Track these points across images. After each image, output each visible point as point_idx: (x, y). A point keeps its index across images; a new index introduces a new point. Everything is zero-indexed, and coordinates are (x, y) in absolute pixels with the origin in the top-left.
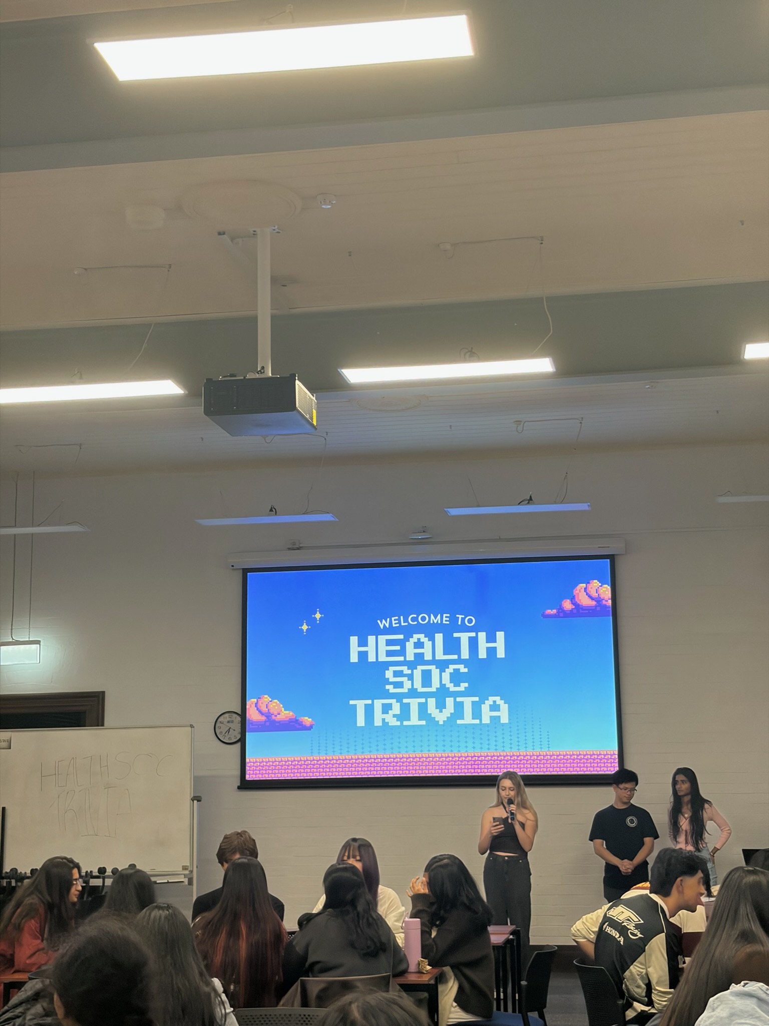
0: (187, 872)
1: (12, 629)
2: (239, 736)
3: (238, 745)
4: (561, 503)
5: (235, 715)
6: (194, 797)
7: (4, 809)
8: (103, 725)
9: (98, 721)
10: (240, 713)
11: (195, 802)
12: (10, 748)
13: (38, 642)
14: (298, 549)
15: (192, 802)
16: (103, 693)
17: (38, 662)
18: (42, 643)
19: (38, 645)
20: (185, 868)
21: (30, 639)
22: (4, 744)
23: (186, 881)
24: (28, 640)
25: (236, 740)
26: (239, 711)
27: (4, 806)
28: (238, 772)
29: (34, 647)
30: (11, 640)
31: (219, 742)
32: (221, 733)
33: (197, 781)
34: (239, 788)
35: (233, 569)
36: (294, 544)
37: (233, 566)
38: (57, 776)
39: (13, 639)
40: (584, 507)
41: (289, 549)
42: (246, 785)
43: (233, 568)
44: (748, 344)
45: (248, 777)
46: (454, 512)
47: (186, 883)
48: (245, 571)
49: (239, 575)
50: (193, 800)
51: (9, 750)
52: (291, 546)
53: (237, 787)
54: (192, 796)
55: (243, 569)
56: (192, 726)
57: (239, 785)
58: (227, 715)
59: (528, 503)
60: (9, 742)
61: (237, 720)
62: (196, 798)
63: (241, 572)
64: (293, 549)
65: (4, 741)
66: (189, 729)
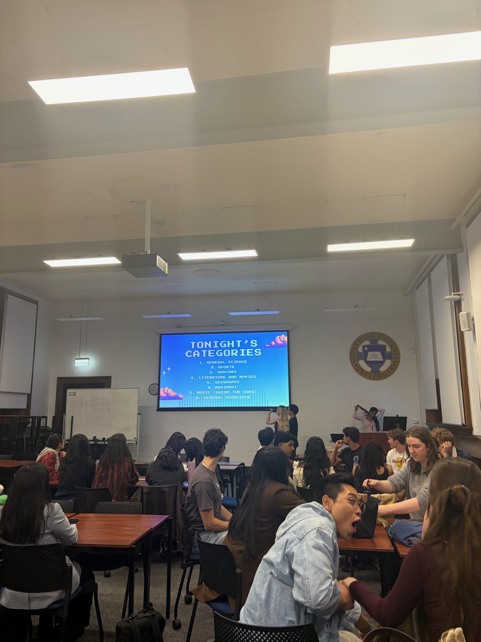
0: (136, 440)
1: (79, 354)
2: (157, 392)
3: (157, 395)
4: (270, 311)
5: (156, 385)
7: (72, 416)
8: (110, 387)
9: (109, 386)
11: (139, 415)
12: (75, 395)
13: (88, 359)
14: (180, 327)
16: (111, 377)
17: (88, 366)
18: (90, 359)
20: (135, 438)
22: (73, 394)
23: (135, 443)
24: (85, 358)
25: (156, 394)
26: (157, 383)
27: (72, 415)
28: (157, 405)
30: (79, 358)
31: (150, 394)
32: (151, 391)
33: (140, 408)
36: (178, 325)
38: (91, 405)
40: (277, 312)
41: (177, 327)
42: (159, 410)
43: (157, 333)
44: (328, 244)
46: (232, 314)
47: (135, 444)
48: (161, 335)
49: (159, 336)
50: (138, 414)
52: (177, 326)
53: (156, 410)
56: (138, 388)
58: (153, 385)
59: (258, 311)
60: (75, 393)
61: (157, 386)
62: (139, 414)
63: (159, 335)
64: (178, 327)
65: (73, 393)
66: (138, 389)
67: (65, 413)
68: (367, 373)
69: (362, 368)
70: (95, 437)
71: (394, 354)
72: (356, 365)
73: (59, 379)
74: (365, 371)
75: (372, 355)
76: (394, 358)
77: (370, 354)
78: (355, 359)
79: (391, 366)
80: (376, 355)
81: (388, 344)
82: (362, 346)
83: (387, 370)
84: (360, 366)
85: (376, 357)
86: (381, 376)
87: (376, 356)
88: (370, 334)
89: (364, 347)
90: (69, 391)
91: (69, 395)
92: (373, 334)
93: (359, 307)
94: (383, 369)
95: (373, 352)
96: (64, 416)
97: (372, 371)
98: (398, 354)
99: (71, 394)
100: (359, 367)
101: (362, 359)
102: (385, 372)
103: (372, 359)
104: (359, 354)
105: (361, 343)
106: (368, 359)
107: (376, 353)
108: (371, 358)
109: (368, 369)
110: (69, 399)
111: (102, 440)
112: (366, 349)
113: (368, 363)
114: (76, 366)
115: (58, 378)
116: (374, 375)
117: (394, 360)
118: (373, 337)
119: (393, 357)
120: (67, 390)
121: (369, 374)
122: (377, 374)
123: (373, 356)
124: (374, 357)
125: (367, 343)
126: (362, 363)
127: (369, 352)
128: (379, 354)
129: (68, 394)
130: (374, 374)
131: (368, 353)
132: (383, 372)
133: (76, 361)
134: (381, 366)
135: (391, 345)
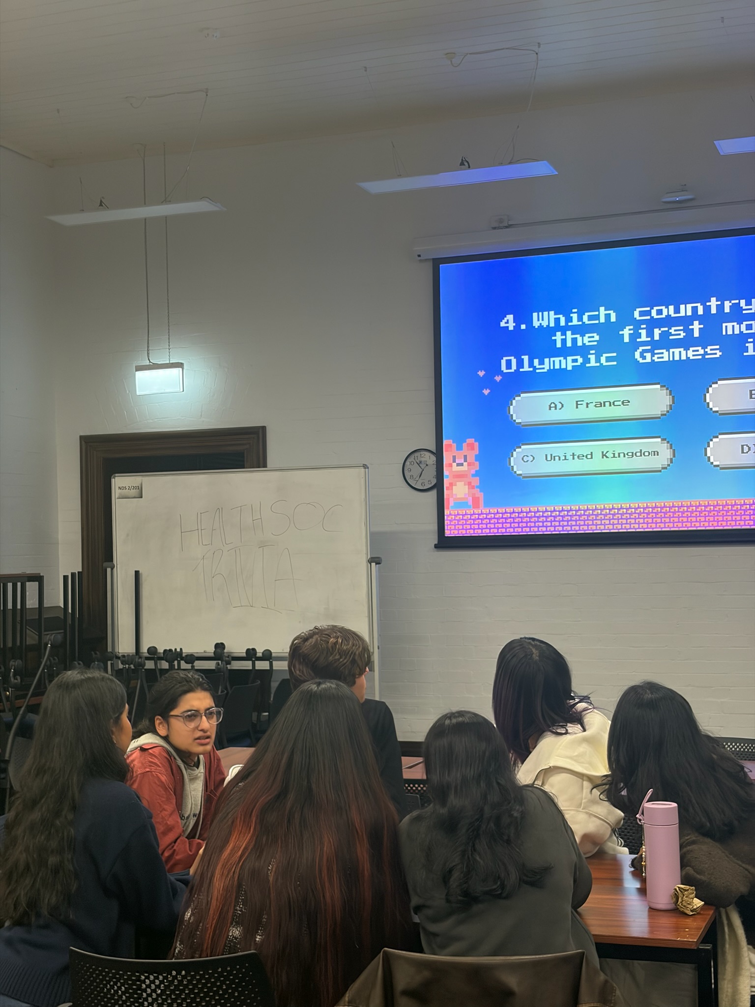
1: (148, 350)
2: (434, 481)
3: (434, 493)
5: (428, 454)
6: (372, 558)
7: (137, 574)
8: (265, 466)
9: (259, 461)
10: (435, 451)
11: (373, 564)
12: (142, 497)
13: (180, 365)
14: (507, 227)
15: (369, 565)
16: (264, 428)
17: (182, 390)
18: (185, 366)
19: (181, 369)
21: (171, 362)
22: (134, 492)
24: (168, 362)
25: (430, 486)
26: (433, 448)
27: (137, 570)
28: (434, 527)
29: (176, 371)
30: (147, 363)
31: (410, 488)
32: (412, 477)
33: (375, 539)
34: (436, 546)
35: (421, 261)
36: (501, 221)
37: (419, 256)
38: (200, 530)
39: (150, 362)
41: (494, 228)
42: (445, 543)
43: (419, 258)
45: (447, 533)
46: (727, 147)
48: (437, 263)
49: (429, 267)
50: (371, 561)
51: (141, 499)
52: (496, 225)
53: (433, 546)
54: (369, 557)
55: (433, 259)
56: (365, 466)
57: (436, 543)
58: (418, 454)
60: (141, 489)
61: (431, 459)
62: (375, 560)
63: (430, 264)
64: (499, 228)
65: (134, 488)
66: (363, 470)
67: (112, 560)
70: (220, 646)
73: (89, 444)
90: (121, 483)
91: (119, 498)
96: (109, 570)
99: (125, 492)
110: (121, 510)
111: (244, 655)
114: (138, 393)
115: (82, 438)
120: (113, 480)
129: (116, 492)
133: (139, 375)
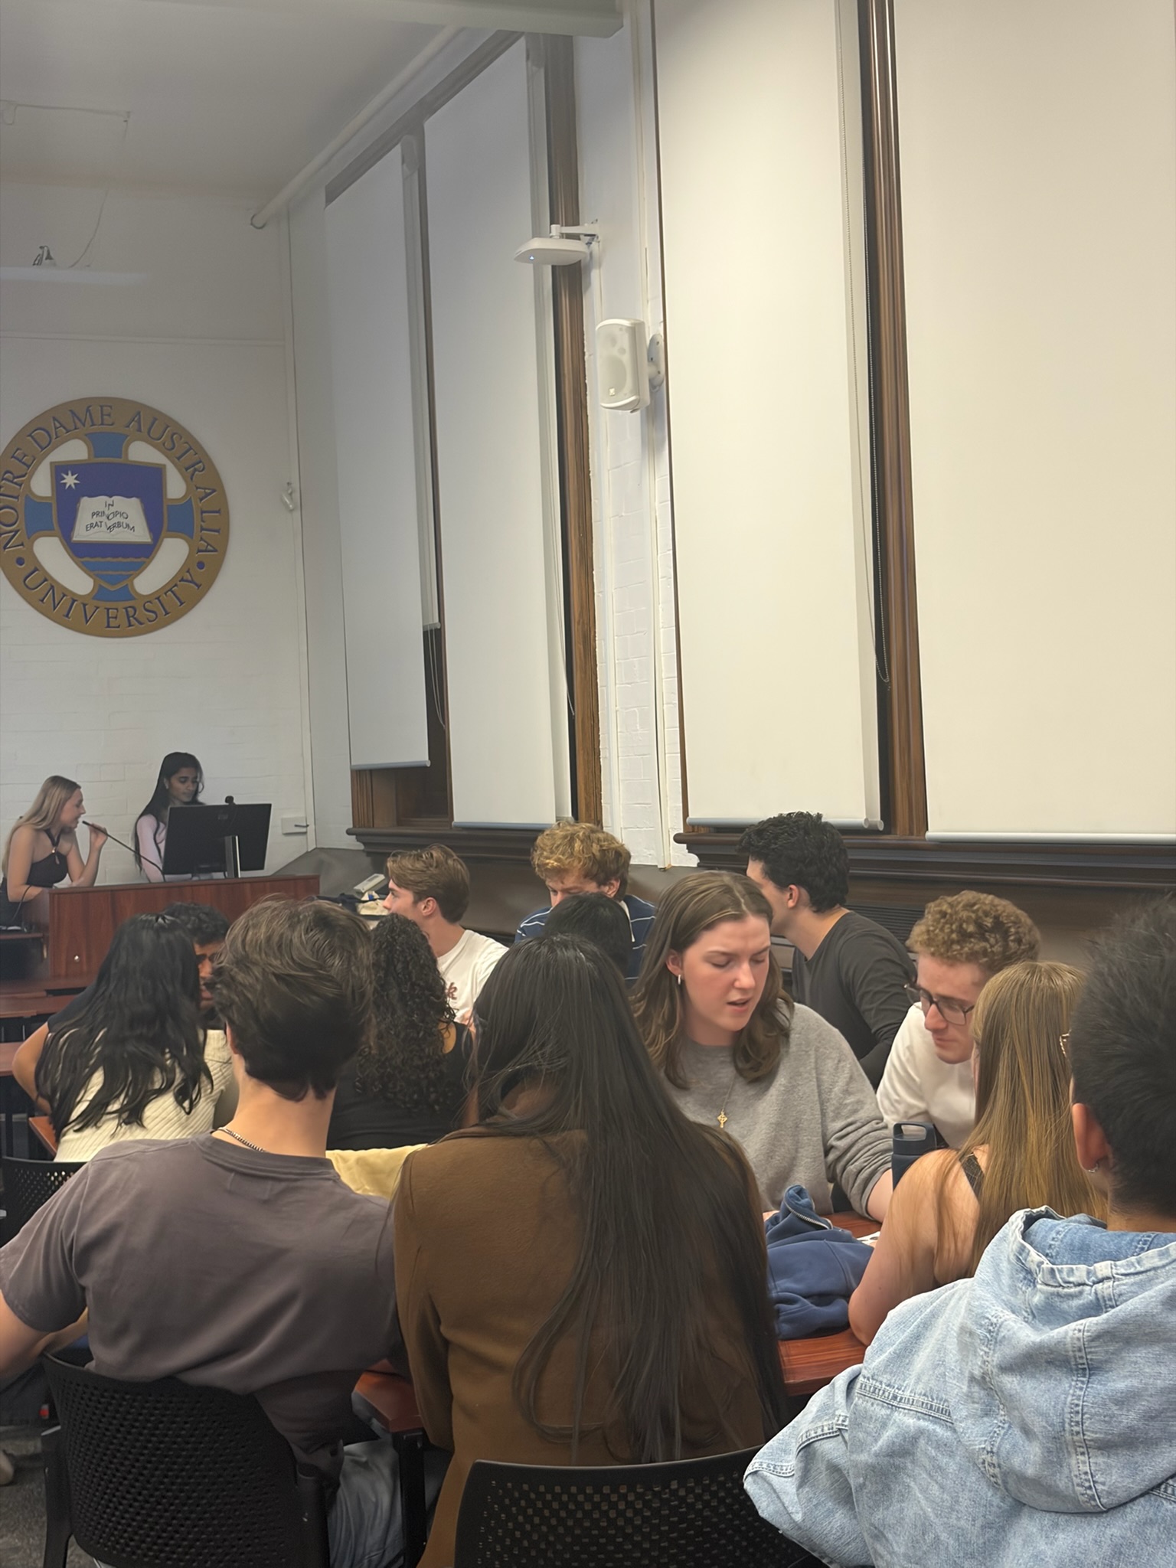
68: (74, 601)
69: (47, 578)
71: (202, 512)
72: (20, 561)
74: (65, 592)
75: (97, 514)
76: (202, 529)
77: (89, 506)
78: (17, 532)
79: (186, 568)
80: (116, 514)
81: (176, 460)
82: (51, 463)
83: (170, 588)
84: (37, 568)
85: (119, 525)
86: (141, 614)
87: (118, 519)
88: (88, 410)
89: (59, 470)
92: (106, 410)
93: (55, 265)
94: (149, 581)
95: (103, 499)
97: (99, 594)
98: (222, 511)
100: (36, 570)
101: (46, 530)
102: (157, 596)
103: (100, 535)
104: (36, 506)
105: (47, 448)
106: (81, 534)
107: (120, 503)
108: (92, 525)
109: (78, 581)
112: (70, 480)
113: (82, 552)
116: (108, 610)
117: (202, 539)
118: (102, 424)
119: (197, 529)
121: (85, 605)
122: (121, 605)
123: (104, 519)
124: (110, 523)
125: (75, 450)
126: (50, 553)
127: (85, 502)
128: (131, 509)
130: (108, 605)
131: (78, 501)
132: (149, 599)
134: (139, 568)
135: (187, 469)
